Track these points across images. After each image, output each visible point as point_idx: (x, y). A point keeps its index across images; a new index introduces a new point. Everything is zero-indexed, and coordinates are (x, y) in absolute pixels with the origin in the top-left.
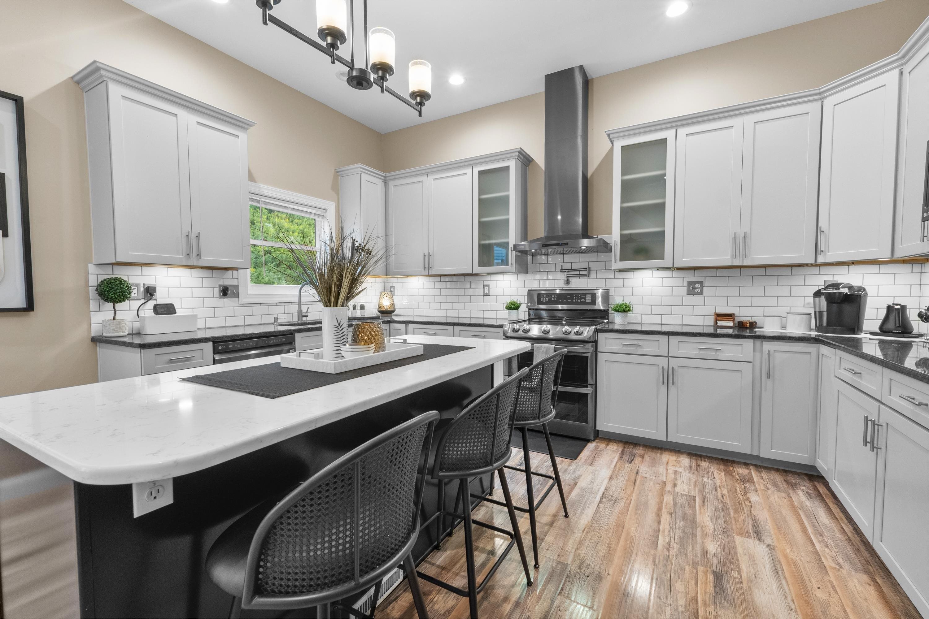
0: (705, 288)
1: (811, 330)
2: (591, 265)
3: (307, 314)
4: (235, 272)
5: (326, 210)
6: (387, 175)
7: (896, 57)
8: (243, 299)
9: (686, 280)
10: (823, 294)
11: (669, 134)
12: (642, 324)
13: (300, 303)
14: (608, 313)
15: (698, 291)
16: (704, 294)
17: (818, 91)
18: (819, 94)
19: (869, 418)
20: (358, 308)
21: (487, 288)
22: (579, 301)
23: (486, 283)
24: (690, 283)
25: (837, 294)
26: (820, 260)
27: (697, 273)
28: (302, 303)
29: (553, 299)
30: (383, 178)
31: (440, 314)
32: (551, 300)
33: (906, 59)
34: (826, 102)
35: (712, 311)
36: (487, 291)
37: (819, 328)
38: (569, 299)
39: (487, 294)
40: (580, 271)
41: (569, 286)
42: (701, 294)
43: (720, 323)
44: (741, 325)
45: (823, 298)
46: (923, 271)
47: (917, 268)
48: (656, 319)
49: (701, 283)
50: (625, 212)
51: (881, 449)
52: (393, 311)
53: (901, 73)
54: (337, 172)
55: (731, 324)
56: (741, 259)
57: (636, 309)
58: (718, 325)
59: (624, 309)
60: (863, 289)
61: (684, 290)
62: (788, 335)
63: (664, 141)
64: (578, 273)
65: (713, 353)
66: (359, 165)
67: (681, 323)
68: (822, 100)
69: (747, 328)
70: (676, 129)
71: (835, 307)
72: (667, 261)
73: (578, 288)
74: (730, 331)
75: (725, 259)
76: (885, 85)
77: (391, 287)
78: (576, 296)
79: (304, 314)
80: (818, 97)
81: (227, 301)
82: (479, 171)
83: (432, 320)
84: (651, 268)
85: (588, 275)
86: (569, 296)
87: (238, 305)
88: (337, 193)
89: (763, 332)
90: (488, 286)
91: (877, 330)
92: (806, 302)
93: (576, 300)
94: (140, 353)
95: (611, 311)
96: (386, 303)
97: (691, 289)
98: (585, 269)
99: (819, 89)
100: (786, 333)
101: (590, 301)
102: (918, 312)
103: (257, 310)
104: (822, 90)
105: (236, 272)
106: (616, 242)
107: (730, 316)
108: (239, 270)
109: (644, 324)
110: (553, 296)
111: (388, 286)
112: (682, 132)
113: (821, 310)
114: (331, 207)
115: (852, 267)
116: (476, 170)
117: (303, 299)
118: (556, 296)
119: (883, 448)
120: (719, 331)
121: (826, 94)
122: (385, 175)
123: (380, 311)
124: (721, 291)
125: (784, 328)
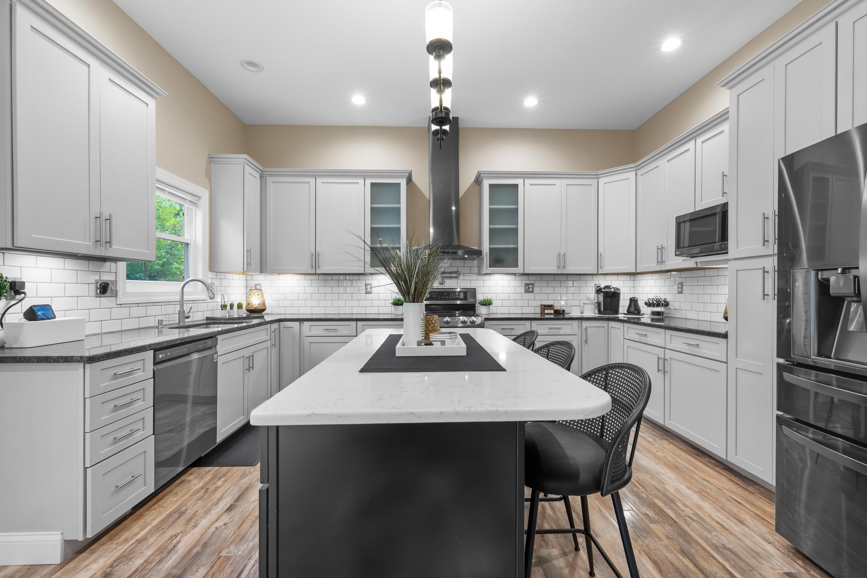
0: (535, 288)
1: (595, 314)
2: (459, 269)
3: (189, 315)
4: (113, 264)
5: (200, 198)
6: (265, 170)
7: (634, 165)
8: (121, 299)
9: (524, 282)
10: (602, 292)
11: (519, 182)
12: (496, 314)
13: (182, 302)
14: (475, 306)
15: (531, 290)
16: (535, 292)
17: (596, 173)
18: (597, 175)
19: (660, 357)
20: (235, 307)
21: (369, 287)
22: (454, 297)
23: (367, 282)
24: (526, 285)
25: (610, 292)
26: (600, 272)
27: (531, 277)
28: (184, 302)
29: (433, 296)
30: (260, 172)
31: (318, 312)
32: (432, 297)
33: (639, 167)
34: (600, 180)
35: (539, 303)
36: (369, 290)
37: (600, 312)
38: (446, 296)
39: (370, 292)
40: (451, 273)
41: (443, 285)
42: (532, 292)
43: (546, 311)
44: (557, 312)
45: (602, 294)
46: (635, 279)
47: (632, 278)
48: (506, 310)
49: (532, 284)
50: (492, 231)
51: (667, 372)
52: (264, 310)
53: (636, 174)
54: (210, 158)
55: (552, 312)
56: (562, 269)
57: (495, 303)
58: (545, 312)
59: (487, 303)
60: (618, 289)
61: (523, 289)
62: (585, 317)
63: (516, 186)
64: (449, 275)
65: (556, 331)
66: (245, 156)
67: (521, 313)
68: (598, 178)
69: (561, 314)
70: (524, 179)
71: (608, 300)
72: (519, 270)
73: (450, 287)
74: (552, 316)
75: (553, 269)
76: (629, 179)
77: (256, 285)
78: (452, 294)
79: (186, 315)
80: (596, 176)
81: (105, 301)
82: (371, 183)
83: (337, 317)
84: (502, 274)
85: (458, 277)
86: (446, 294)
87: (115, 306)
88: (210, 181)
89: (571, 316)
90: (370, 284)
91: (626, 312)
92: (587, 297)
93: (452, 297)
94: (82, 369)
95: (477, 304)
96: (256, 302)
97: (527, 288)
98: (456, 272)
99: (597, 172)
100: (583, 316)
101: (463, 297)
102: (644, 302)
103: (136, 311)
104: (598, 173)
105: (115, 264)
106: (487, 253)
107: (550, 307)
108: (119, 263)
109: (498, 314)
110: (433, 294)
111: (252, 284)
112: (528, 182)
113: (599, 302)
114: (205, 194)
115: (606, 276)
116: (368, 182)
117: (186, 298)
118: (436, 294)
119: (669, 372)
120: (546, 316)
121: (600, 176)
122: (262, 169)
123: (248, 311)
124: (545, 290)
125: (582, 313)
